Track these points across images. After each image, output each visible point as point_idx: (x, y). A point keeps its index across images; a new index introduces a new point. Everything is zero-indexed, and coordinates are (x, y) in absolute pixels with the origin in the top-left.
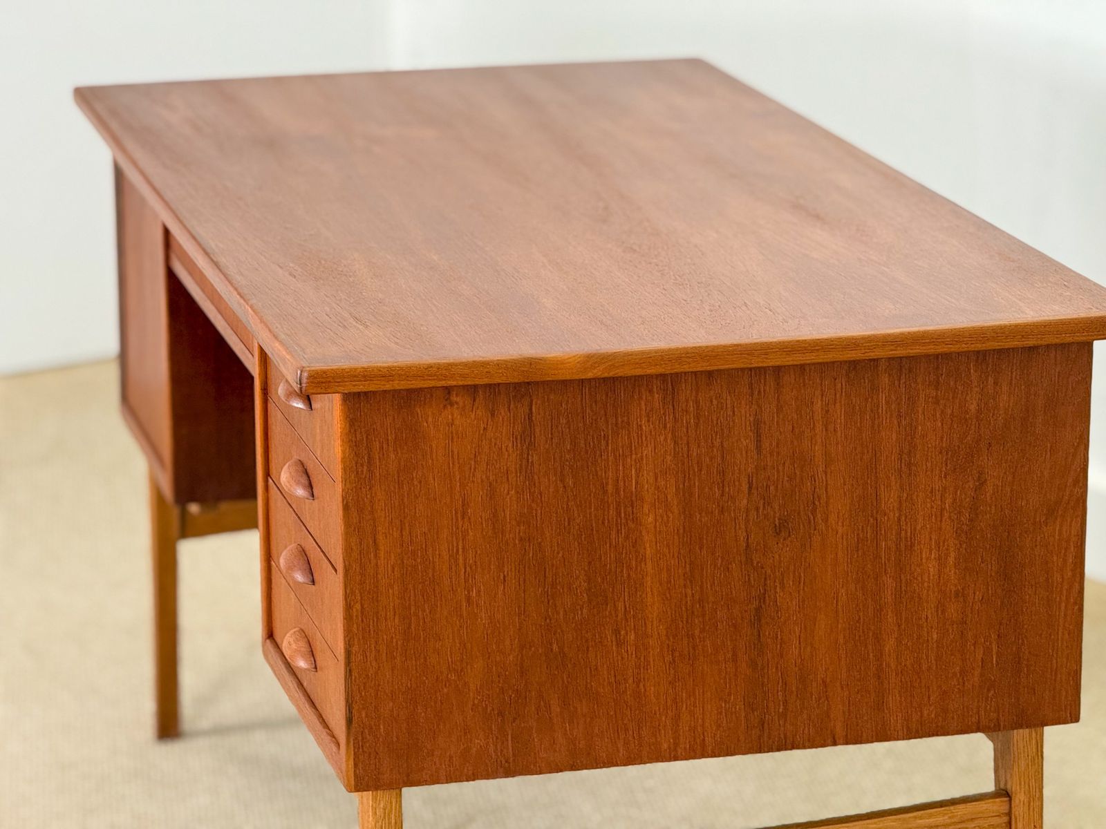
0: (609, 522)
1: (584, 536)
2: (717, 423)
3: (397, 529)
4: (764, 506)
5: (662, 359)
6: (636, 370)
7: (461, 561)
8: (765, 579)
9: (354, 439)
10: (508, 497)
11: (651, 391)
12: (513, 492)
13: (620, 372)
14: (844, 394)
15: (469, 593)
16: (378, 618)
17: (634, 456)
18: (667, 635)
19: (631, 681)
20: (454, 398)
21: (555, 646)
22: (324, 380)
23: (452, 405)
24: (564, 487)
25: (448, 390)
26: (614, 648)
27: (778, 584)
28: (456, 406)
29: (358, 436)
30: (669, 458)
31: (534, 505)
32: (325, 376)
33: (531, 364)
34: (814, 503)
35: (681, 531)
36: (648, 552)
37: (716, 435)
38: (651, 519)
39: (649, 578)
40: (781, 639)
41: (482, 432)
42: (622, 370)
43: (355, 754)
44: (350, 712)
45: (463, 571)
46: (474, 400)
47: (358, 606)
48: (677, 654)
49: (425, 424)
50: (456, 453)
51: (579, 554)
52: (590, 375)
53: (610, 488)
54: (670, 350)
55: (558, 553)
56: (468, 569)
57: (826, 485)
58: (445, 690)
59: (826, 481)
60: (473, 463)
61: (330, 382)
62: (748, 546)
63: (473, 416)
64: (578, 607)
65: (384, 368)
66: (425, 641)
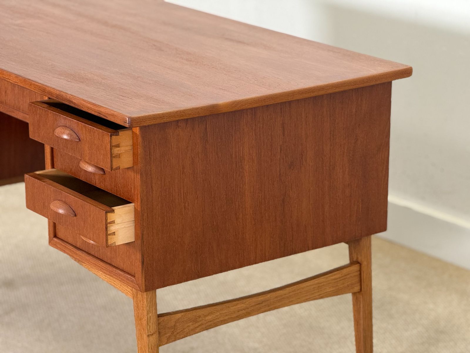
0: (233, 169)
1: (224, 176)
2: (270, 126)
3: (160, 180)
4: (285, 158)
5: (259, 101)
6: (250, 106)
7: (182, 192)
8: (286, 187)
9: (144, 145)
10: (198, 163)
11: (247, 115)
12: (200, 161)
13: (244, 107)
14: (312, 109)
15: (185, 204)
16: (153, 219)
17: (241, 142)
18: (253, 214)
19: (241, 234)
20: (179, 124)
21: (215, 223)
22: (139, 121)
23: (179, 127)
24: (218, 157)
25: (178, 121)
26: (235, 221)
27: (290, 189)
28: (180, 127)
29: (146, 143)
30: (253, 141)
31: (207, 166)
32: (139, 119)
33: (213, 107)
34: (302, 155)
35: (258, 170)
36: (246, 181)
37: (269, 130)
38: (247, 167)
39: (247, 191)
40: (291, 210)
41: (189, 137)
42: (245, 106)
43: (145, 276)
44: (143, 259)
45: (183, 195)
46: (187, 125)
47: (146, 214)
48: (256, 221)
49: (169, 136)
50: (180, 147)
51: (223, 184)
52: (234, 109)
53: (234, 156)
54: (261, 96)
55: (216, 184)
56: (185, 195)
57: (306, 147)
58: (177, 246)
59: (306, 145)
60: (186, 150)
61: (141, 121)
62: (280, 174)
63: (186, 131)
64: (223, 206)
65: (161, 114)
66: (169, 226)
